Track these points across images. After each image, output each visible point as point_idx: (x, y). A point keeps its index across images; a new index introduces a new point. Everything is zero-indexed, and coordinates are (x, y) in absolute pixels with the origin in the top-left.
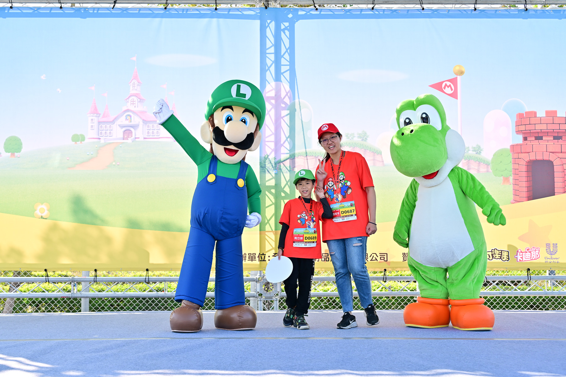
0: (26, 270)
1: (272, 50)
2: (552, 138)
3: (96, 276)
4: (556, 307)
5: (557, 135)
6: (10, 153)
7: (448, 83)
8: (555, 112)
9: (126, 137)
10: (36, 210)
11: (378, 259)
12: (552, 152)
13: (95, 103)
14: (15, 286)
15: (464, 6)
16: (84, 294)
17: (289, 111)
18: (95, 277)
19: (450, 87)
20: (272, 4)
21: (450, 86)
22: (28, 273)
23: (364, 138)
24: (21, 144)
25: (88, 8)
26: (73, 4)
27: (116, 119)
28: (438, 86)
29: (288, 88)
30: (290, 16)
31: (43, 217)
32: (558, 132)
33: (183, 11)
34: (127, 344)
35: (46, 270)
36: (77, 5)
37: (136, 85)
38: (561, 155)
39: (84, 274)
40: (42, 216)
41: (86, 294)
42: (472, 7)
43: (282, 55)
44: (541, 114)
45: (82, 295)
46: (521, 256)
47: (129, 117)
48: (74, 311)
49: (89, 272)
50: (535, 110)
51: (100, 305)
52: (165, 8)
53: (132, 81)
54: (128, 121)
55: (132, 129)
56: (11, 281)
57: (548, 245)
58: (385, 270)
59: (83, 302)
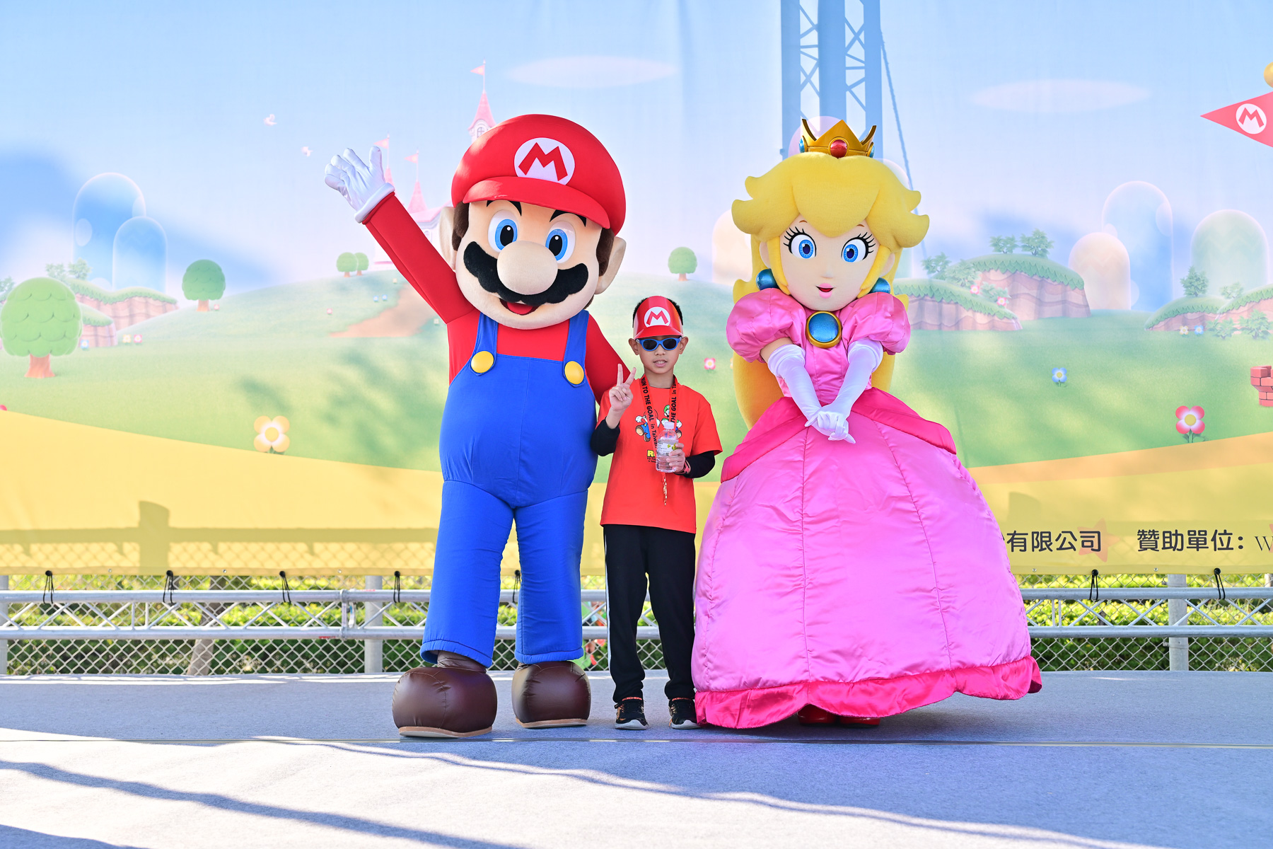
0: (237, 574)
1: (813, 38)
3: (399, 589)
6: (196, 302)
7: (1252, 108)
10: (257, 434)
11: (1078, 545)
14: (215, 611)
16: (372, 628)
18: (396, 591)
19: (1255, 118)
21: (1256, 114)
22: (244, 582)
23: (1040, 249)
24: (223, 277)
28: (1226, 117)
31: (275, 449)
35: (282, 574)
39: (369, 583)
40: (272, 448)
41: (375, 630)
45: (368, 633)
48: (349, 671)
49: (380, 578)
51: (407, 656)
53: (475, 124)
56: (203, 599)
58: (1095, 573)
59: (368, 648)
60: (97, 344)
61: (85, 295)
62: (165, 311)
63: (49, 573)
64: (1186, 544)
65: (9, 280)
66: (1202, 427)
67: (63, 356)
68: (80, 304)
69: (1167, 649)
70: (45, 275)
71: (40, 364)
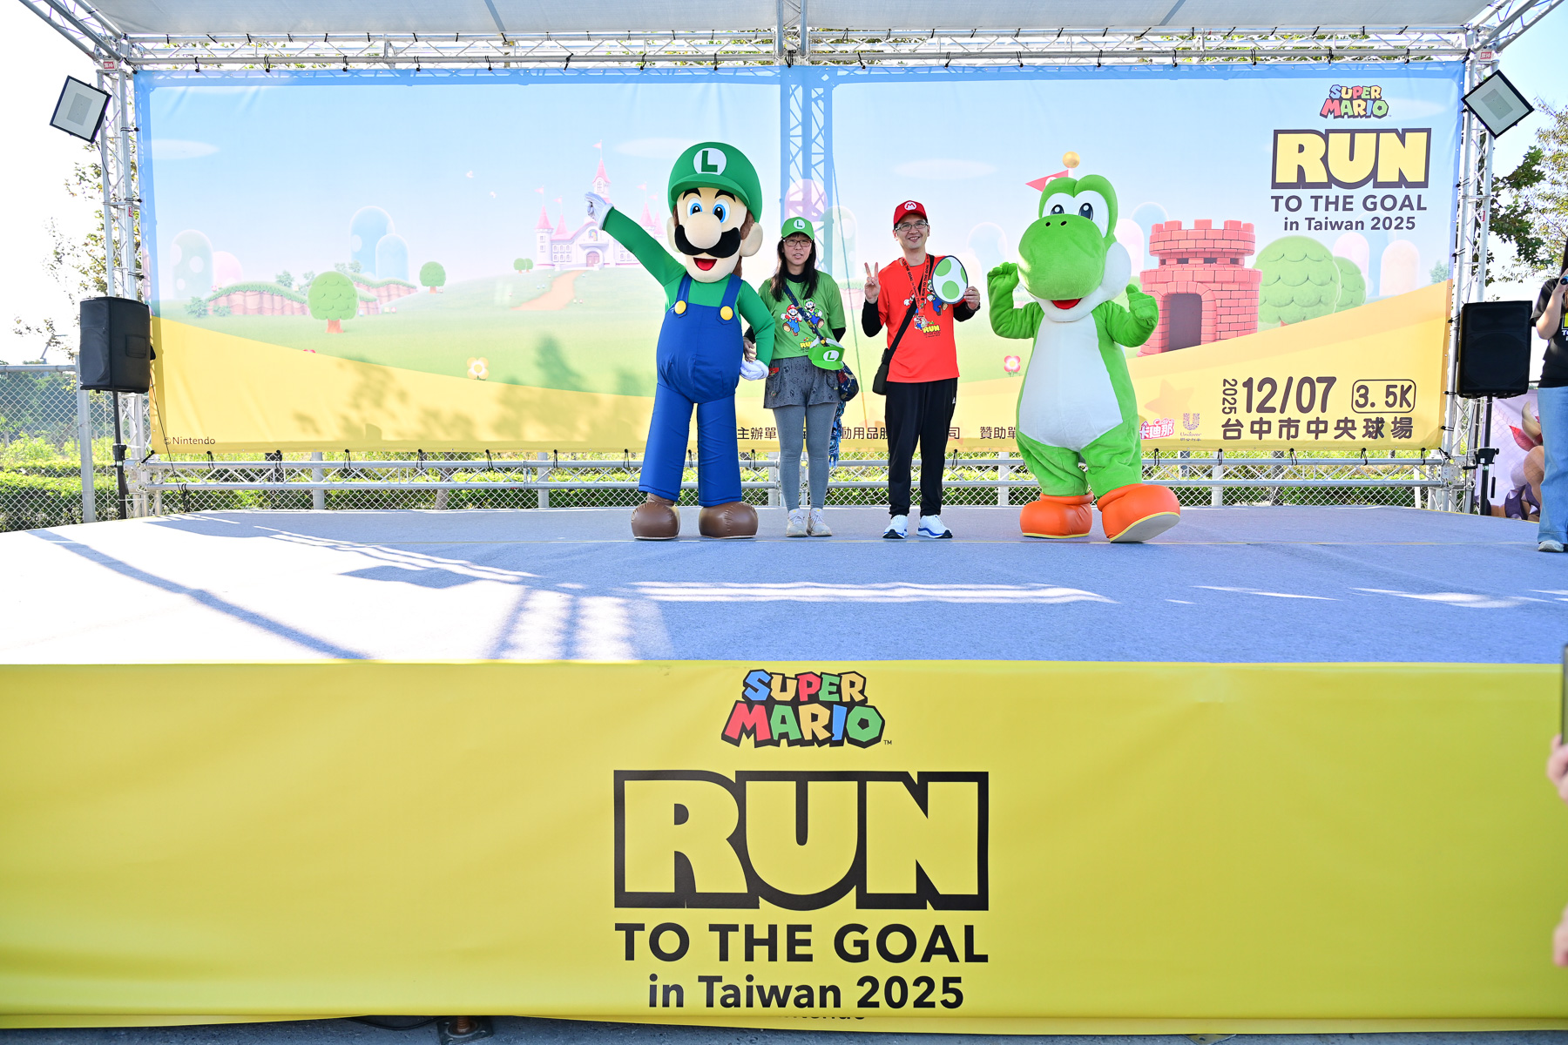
0: (459, 451)
1: (799, 131)
2: (1202, 261)
3: (557, 460)
4: (1192, 502)
5: (1209, 256)
6: (429, 288)
8: (1209, 222)
9: (590, 262)
10: (469, 368)
12: (1202, 282)
13: (545, 214)
15: (1082, 60)
16: (542, 484)
17: (822, 224)
18: (555, 462)
20: (798, 60)
22: (464, 456)
24: (444, 274)
25: (529, 70)
26: (507, 63)
27: (576, 236)
28: (1040, 185)
29: (822, 189)
30: (825, 78)
31: (481, 375)
32: (1211, 252)
33: (668, 73)
34: (601, 547)
35: (487, 451)
36: (513, 65)
37: (602, 186)
38: (1212, 286)
39: (539, 457)
40: (478, 377)
42: (1094, 61)
43: (813, 138)
44: (1188, 225)
45: (539, 486)
46: (1147, 432)
47: (593, 234)
48: (529, 507)
49: (547, 454)
50: (1179, 220)
51: (563, 500)
52: (642, 68)
53: (596, 179)
54: (592, 239)
55: (599, 251)
56: (440, 466)
57: (1186, 416)
59: (540, 495)
60: (369, 313)
61: (360, 282)
62: (410, 293)
63: (347, 451)
64: (1007, 435)
65: (312, 272)
66: (1019, 368)
67: (348, 320)
68: (357, 288)
69: (996, 494)
70: (334, 270)
71: (334, 325)
